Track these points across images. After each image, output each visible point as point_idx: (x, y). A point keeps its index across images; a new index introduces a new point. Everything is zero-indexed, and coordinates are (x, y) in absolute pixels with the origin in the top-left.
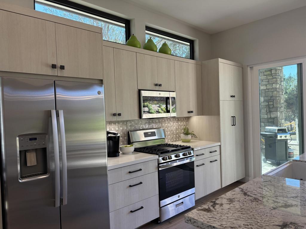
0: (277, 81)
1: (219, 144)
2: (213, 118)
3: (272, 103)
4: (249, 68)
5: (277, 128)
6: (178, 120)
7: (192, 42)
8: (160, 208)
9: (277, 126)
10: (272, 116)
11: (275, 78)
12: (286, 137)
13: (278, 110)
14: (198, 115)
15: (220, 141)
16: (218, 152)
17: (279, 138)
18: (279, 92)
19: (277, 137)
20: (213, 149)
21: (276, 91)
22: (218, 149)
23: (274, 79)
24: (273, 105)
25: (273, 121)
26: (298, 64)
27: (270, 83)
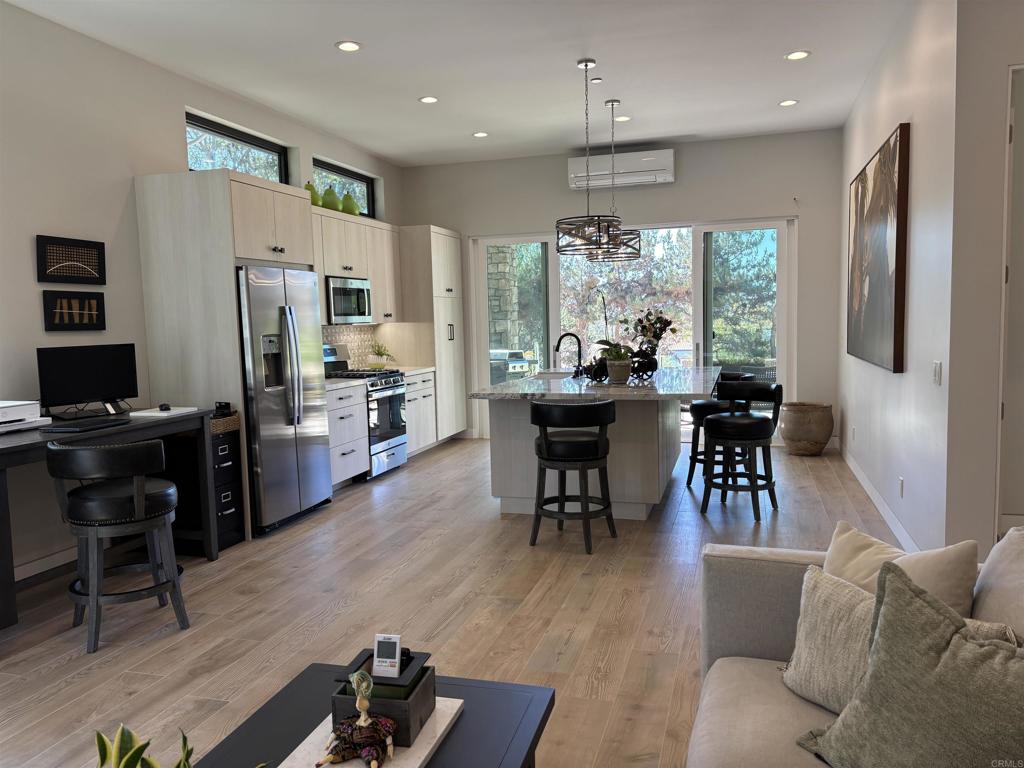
0: (505, 258)
1: (433, 369)
2: (423, 326)
3: (497, 303)
4: (471, 241)
5: (507, 352)
6: (361, 331)
7: (370, 183)
8: (371, 456)
9: (506, 348)
10: (499, 329)
11: (503, 252)
12: (522, 367)
13: (509, 317)
14: (397, 321)
15: (434, 365)
16: (432, 383)
17: (511, 370)
18: (508, 280)
19: (507, 369)
20: (426, 377)
21: (505, 278)
22: (431, 376)
23: (502, 255)
24: (499, 306)
25: (500, 339)
26: (542, 243)
27: (494, 261)
